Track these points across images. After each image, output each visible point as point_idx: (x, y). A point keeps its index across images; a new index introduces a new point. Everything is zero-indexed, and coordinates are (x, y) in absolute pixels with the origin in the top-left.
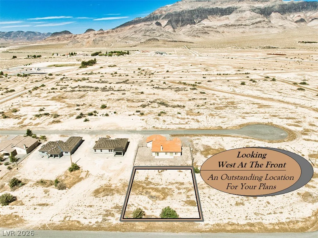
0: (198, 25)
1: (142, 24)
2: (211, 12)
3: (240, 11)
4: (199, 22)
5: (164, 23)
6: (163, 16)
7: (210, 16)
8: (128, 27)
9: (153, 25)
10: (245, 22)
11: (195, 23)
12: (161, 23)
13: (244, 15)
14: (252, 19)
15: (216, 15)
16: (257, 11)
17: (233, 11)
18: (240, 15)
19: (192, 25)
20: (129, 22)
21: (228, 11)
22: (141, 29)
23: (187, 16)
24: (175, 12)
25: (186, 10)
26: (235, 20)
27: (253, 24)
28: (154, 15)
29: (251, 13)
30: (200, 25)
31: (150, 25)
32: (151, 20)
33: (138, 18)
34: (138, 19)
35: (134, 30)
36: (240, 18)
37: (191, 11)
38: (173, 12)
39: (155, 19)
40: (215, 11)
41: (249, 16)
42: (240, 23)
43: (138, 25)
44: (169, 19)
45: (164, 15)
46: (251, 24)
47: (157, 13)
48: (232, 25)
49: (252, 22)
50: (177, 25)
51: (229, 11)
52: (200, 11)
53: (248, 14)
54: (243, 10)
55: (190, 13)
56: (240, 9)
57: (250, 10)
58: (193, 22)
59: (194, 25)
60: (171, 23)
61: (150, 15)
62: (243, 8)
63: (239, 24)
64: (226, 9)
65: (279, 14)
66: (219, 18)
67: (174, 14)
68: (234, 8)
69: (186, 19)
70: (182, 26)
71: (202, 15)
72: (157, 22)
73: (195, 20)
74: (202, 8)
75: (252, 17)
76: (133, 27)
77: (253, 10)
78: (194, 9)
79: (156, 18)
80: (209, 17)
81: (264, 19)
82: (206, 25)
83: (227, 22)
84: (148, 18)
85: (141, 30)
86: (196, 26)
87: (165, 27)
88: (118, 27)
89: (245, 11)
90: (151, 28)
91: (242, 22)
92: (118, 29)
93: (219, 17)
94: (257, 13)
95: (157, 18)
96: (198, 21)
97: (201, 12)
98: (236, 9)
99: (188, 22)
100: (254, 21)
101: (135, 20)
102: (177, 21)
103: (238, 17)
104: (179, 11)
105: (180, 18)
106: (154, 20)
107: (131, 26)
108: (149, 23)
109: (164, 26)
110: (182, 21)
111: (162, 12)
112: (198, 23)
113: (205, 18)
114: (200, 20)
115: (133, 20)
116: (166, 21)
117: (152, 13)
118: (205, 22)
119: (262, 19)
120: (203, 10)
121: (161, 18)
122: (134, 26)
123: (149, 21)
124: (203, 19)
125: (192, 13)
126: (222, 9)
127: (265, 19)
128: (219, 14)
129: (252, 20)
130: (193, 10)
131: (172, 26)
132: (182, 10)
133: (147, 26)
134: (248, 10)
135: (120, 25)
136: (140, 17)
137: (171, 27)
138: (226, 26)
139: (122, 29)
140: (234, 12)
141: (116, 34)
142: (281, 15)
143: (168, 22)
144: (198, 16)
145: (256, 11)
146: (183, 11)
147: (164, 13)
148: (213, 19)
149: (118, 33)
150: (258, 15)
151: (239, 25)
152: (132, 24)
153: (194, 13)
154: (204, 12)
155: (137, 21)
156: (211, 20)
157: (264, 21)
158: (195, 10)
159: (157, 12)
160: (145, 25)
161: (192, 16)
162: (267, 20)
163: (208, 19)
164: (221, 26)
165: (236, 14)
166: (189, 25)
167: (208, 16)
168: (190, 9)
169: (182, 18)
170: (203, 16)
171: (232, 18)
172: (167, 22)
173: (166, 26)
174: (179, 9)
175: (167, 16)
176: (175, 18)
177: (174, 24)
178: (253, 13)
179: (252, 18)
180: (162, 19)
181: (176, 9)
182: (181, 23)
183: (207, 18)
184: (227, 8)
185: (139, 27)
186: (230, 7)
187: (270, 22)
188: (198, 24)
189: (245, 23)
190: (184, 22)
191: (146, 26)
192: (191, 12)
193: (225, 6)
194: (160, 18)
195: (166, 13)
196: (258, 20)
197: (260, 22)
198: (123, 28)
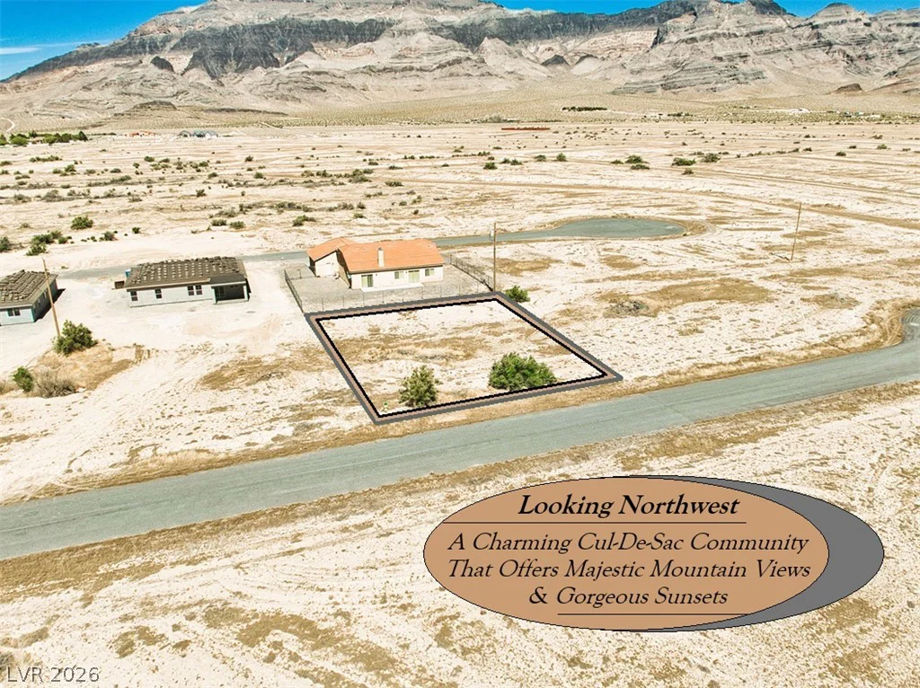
0: (288, 68)
1: (108, 64)
2: (320, 32)
3: (401, 33)
4: (290, 59)
5: (181, 61)
6: (174, 42)
7: (321, 44)
8: (58, 75)
9: (144, 67)
10: (419, 60)
11: (277, 63)
12: (172, 62)
13: (412, 41)
14: (435, 54)
15: (337, 42)
16: (445, 32)
17: (382, 31)
18: (402, 42)
19: (270, 69)
20: (56, 59)
21: (370, 32)
22: (106, 78)
23: (250, 43)
24: (212, 29)
25: (244, 24)
26: (390, 55)
27: (441, 66)
28: (144, 37)
29: (431, 37)
30: (294, 67)
31: (136, 65)
32: (136, 53)
33: (89, 45)
34: (87, 49)
35: (79, 82)
36: (405, 52)
37: (261, 27)
38: (204, 31)
39: (148, 49)
40: (331, 30)
41: (426, 46)
42: (405, 63)
43: (92, 66)
44: (196, 50)
45: (177, 38)
46: (435, 66)
47: (152, 29)
48: (385, 69)
49: (437, 61)
50: (222, 67)
51: (370, 30)
52: (288, 28)
53: (423, 40)
54: (408, 29)
55: (259, 33)
56: (401, 26)
57: (426, 30)
58: (271, 58)
59: (275, 69)
60: (204, 61)
61: (129, 36)
62: (409, 25)
63: (404, 65)
64: (361, 27)
65: (502, 43)
66: (347, 50)
67: (207, 34)
68: (383, 23)
69: (249, 50)
70: (240, 70)
71: (295, 40)
72: (158, 58)
73: (276, 55)
74: (293, 19)
75: (436, 48)
76: (76, 72)
77: (437, 30)
78: (268, 22)
79: (150, 47)
80: (318, 46)
81: (466, 55)
82: (311, 68)
83: (369, 61)
84: (125, 46)
85: (107, 81)
86: (282, 70)
87: (187, 74)
88: (19, 76)
89: (414, 32)
90: (141, 74)
91: (412, 60)
92: (20, 80)
93: (347, 47)
94: (447, 38)
95: (154, 47)
96: (285, 59)
97: (290, 30)
98: (390, 25)
99: (256, 59)
100: (443, 59)
101: (77, 52)
102: (223, 57)
103: (399, 47)
104: (221, 25)
105: (231, 48)
106: (145, 52)
107: (66, 72)
108: (131, 61)
109: (180, 72)
110: (239, 57)
111: (170, 29)
112: (286, 63)
113: (306, 50)
114: (291, 54)
115: (70, 53)
116: (185, 57)
117: (136, 31)
118: (309, 61)
119: (462, 55)
120: (298, 27)
121: (168, 48)
122: (79, 70)
123: (130, 54)
124: (300, 51)
125: (263, 33)
126: (351, 24)
127: (470, 53)
128: (343, 39)
129: (438, 56)
130: (267, 26)
131: (209, 72)
132: (231, 24)
133: (127, 70)
134: (421, 30)
135: (25, 69)
136: (97, 44)
137: (206, 73)
138: (370, 70)
139: (36, 80)
140: (385, 33)
141: (18, 96)
142: (507, 46)
143: (192, 60)
144: (283, 43)
145: (442, 34)
146: (234, 27)
147: (174, 30)
148: (329, 52)
149: (23, 94)
150: (450, 42)
151: (404, 69)
152: (70, 66)
153: (271, 34)
154: (300, 32)
155: (86, 54)
156: (325, 56)
157: (468, 59)
158: (272, 25)
159: (151, 27)
160: (117, 66)
161: (266, 44)
162: (474, 57)
163: (314, 51)
164: (355, 72)
165: (390, 39)
166: (259, 69)
167: (314, 44)
168: (256, 22)
169: (236, 49)
170: (299, 42)
171: (382, 51)
172: (189, 60)
173: (187, 70)
174: (223, 20)
175: (186, 42)
176: (213, 47)
177: (213, 64)
178: (437, 39)
179: (437, 51)
180: (172, 49)
181: (214, 20)
182: (234, 63)
183: (311, 48)
184: (366, 22)
185: (98, 73)
186: (372, 20)
187: (484, 62)
188: (288, 65)
189: (422, 65)
190: (245, 61)
191: (120, 71)
192: (263, 31)
193: (358, 17)
194: (164, 46)
195: (184, 31)
196: (453, 55)
197: (458, 61)
198: (38, 78)
